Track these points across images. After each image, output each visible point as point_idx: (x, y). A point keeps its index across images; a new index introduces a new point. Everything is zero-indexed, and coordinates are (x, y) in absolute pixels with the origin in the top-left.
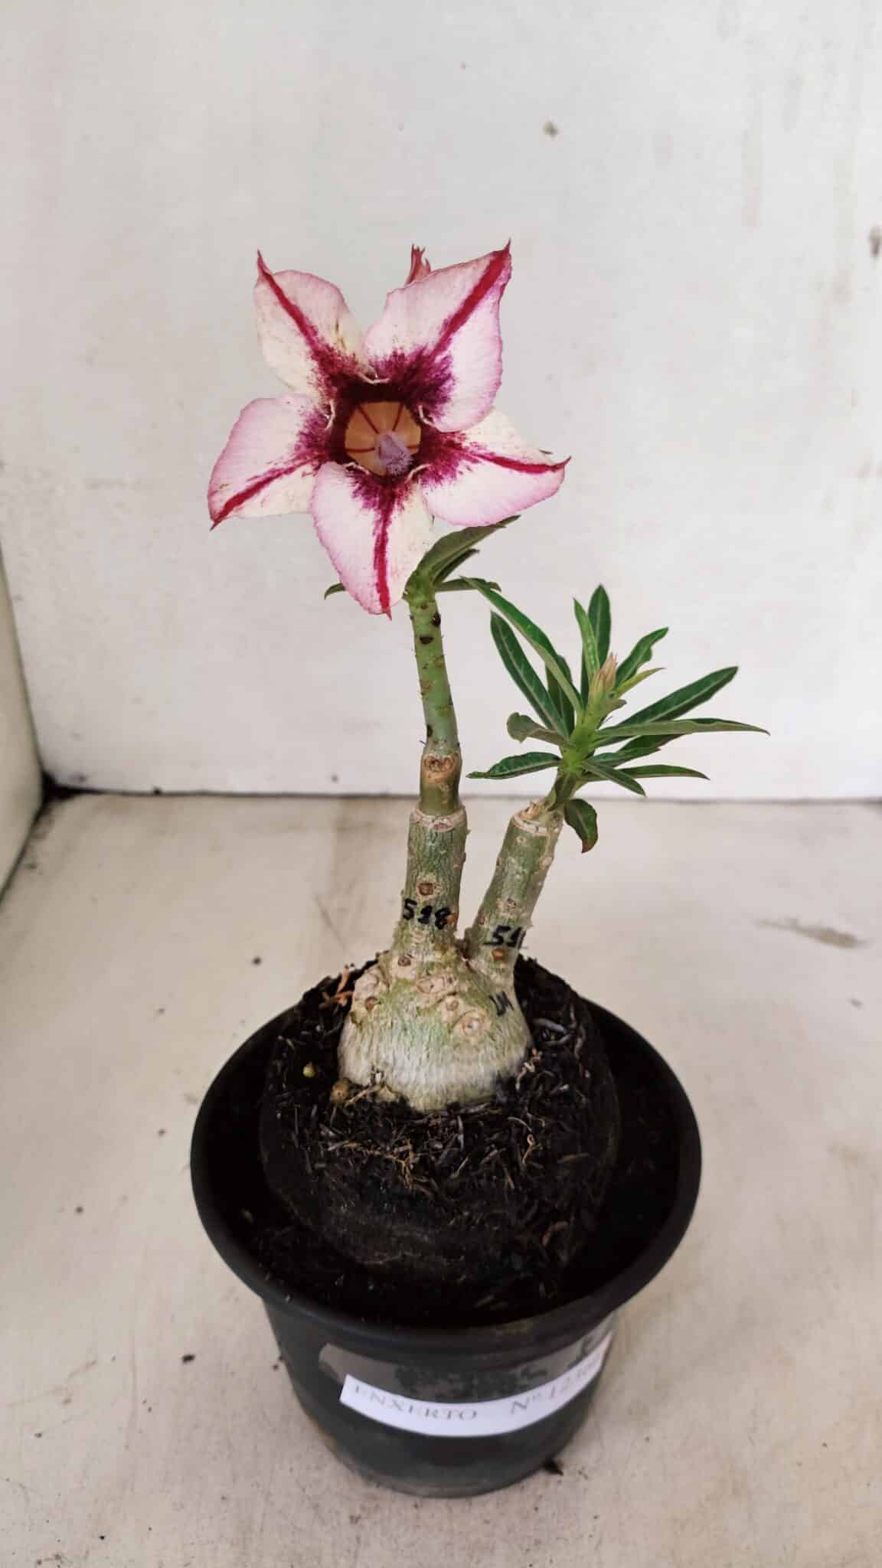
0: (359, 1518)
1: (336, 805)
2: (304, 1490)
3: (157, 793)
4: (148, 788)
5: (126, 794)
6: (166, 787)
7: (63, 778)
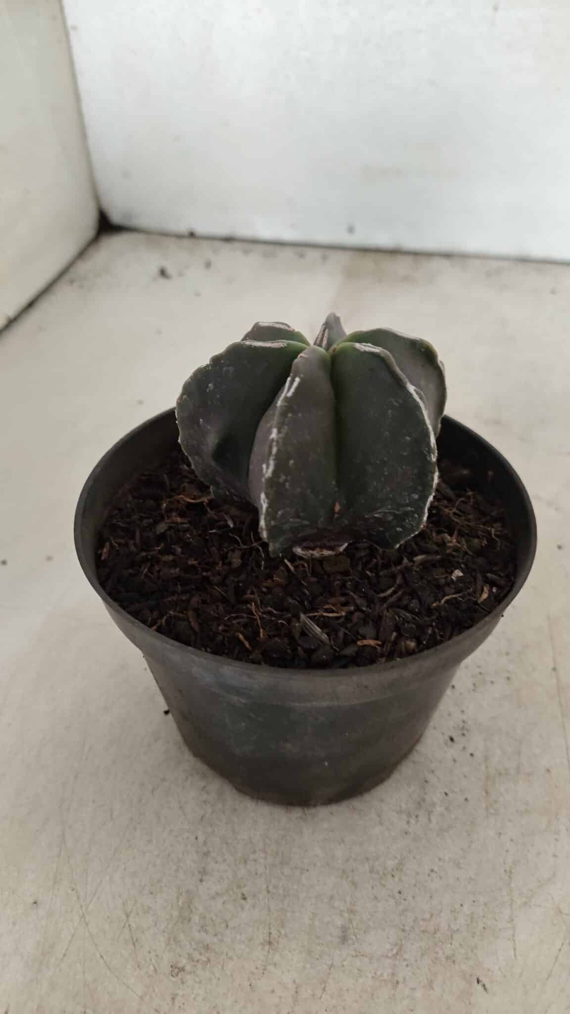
0: (182, 969)
1: (349, 254)
2: (128, 916)
3: (192, 235)
4: (182, 227)
5: (165, 234)
6: (201, 228)
7: (116, 217)
